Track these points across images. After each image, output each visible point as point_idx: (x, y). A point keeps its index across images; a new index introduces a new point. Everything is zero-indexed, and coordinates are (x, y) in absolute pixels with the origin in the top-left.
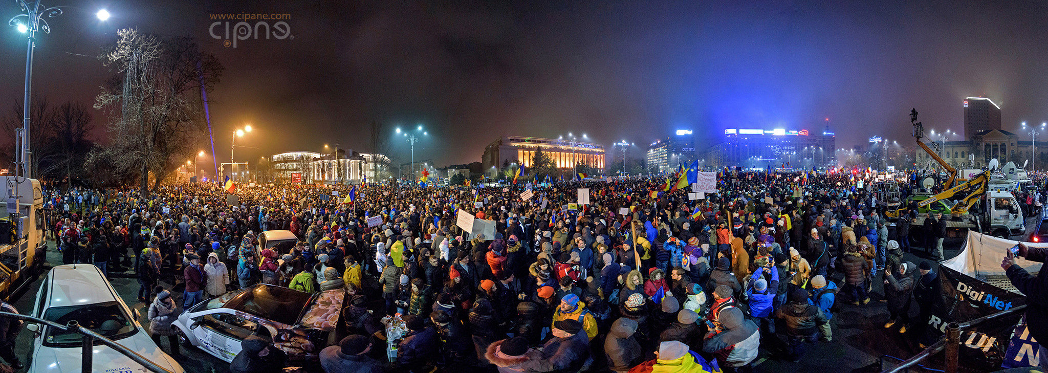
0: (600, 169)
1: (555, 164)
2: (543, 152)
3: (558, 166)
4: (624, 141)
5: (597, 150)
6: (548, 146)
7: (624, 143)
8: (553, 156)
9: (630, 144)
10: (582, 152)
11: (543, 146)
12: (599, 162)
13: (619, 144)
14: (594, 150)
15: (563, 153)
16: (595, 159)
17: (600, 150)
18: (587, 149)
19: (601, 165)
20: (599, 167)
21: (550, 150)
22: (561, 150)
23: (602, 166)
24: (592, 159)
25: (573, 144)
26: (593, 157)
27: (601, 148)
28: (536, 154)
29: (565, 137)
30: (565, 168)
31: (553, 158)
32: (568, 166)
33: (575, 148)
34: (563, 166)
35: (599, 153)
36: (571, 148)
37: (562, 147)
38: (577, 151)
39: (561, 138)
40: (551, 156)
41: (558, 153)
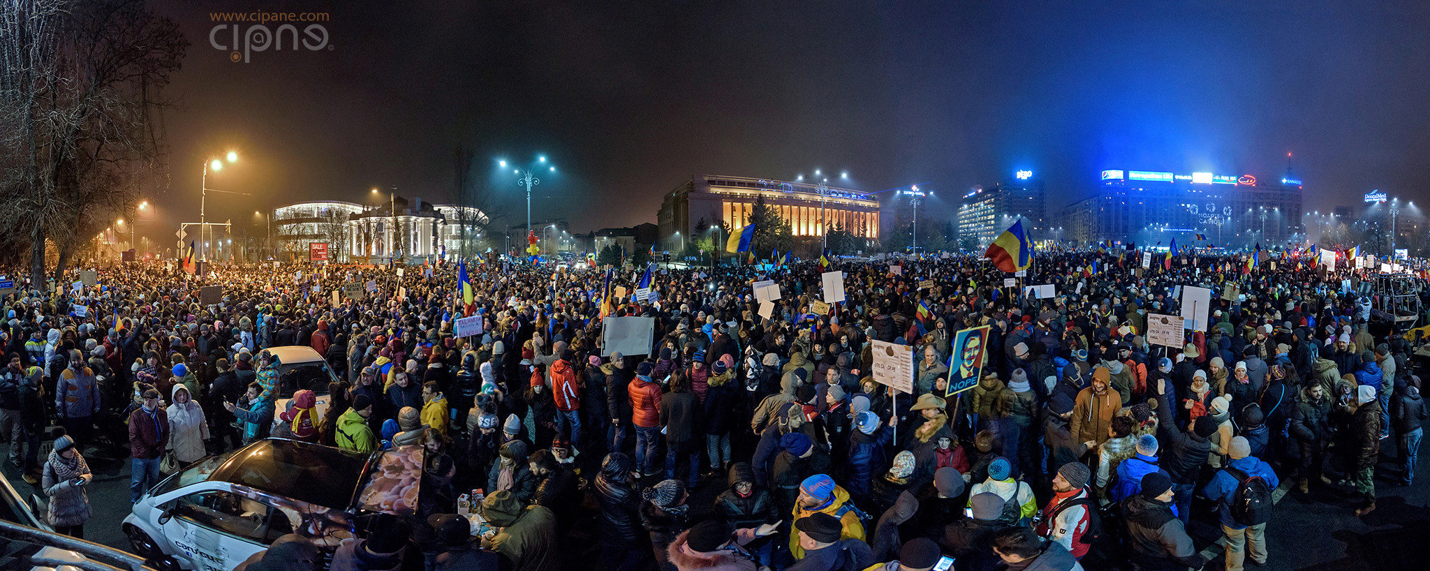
0: (870, 240)
1: (789, 229)
2: (768, 206)
3: (795, 233)
4: (914, 188)
5: (866, 204)
6: (776, 194)
7: (915, 191)
8: (785, 213)
9: (927, 193)
10: (839, 206)
11: (767, 193)
12: (868, 227)
13: (906, 193)
14: (861, 203)
15: (803, 209)
16: (862, 221)
17: (871, 204)
18: (848, 202)
19: (872, 231)
20: (868, 235)
21: (781, 201)
22: (800, 203)
23: (874, 232)
24: (855, 220)
25: (822, 191)
26: (858, 216)
27: (873, 199)
28: (755, 209)
29: (808, 178)
30: (807, 237)
31: (786, 217)
32: (812, 233)
33: (826, 199)
34: (803, 232)
35: (870, 209)
36: (819, 198)
37: (803, 197)
38: (829, 205)
39: (800, 178)
40: (782, 213)
41: (794, 208)
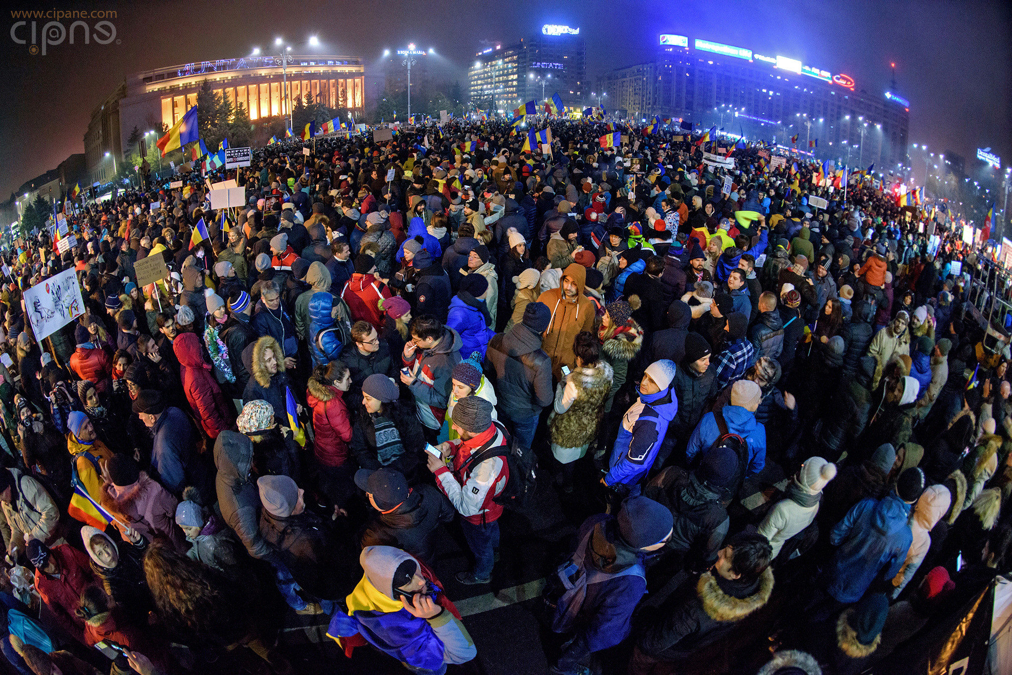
0: (354, 109)
1: (245, 113)
2: (217, 91)
3: (253, 116)
4: (411, 45)
5: (347, 69)
6: (229, 75)
7: (411, 49)
8: (240, 97)
9: (426, 51)
10: (310, 76)
11: (218, 77)
12: (349, 95)
14: (339, 69)
15: (264, 86)
16: (340, 89)
17: (354, 69)
18: (321, 69)
19: (355, 99)
20: (350, 104)
21: (234, 83)
22: (259, 80)
23: (359, 102)
24: (333, 90)
25: (285, 63)
26: (336, 85)
27: (356, 63)
28: (200, 99)
30: (270, 119)
31: (241, 100)
32: (275, 113)
33: (294, 70)
34: (265, 114)
35: (352, 75)
36: (281, 71)
37: (263, 72)
38: (298, 77)
39: (257, 52)
40: (237, 96)
41: (253, 87)
